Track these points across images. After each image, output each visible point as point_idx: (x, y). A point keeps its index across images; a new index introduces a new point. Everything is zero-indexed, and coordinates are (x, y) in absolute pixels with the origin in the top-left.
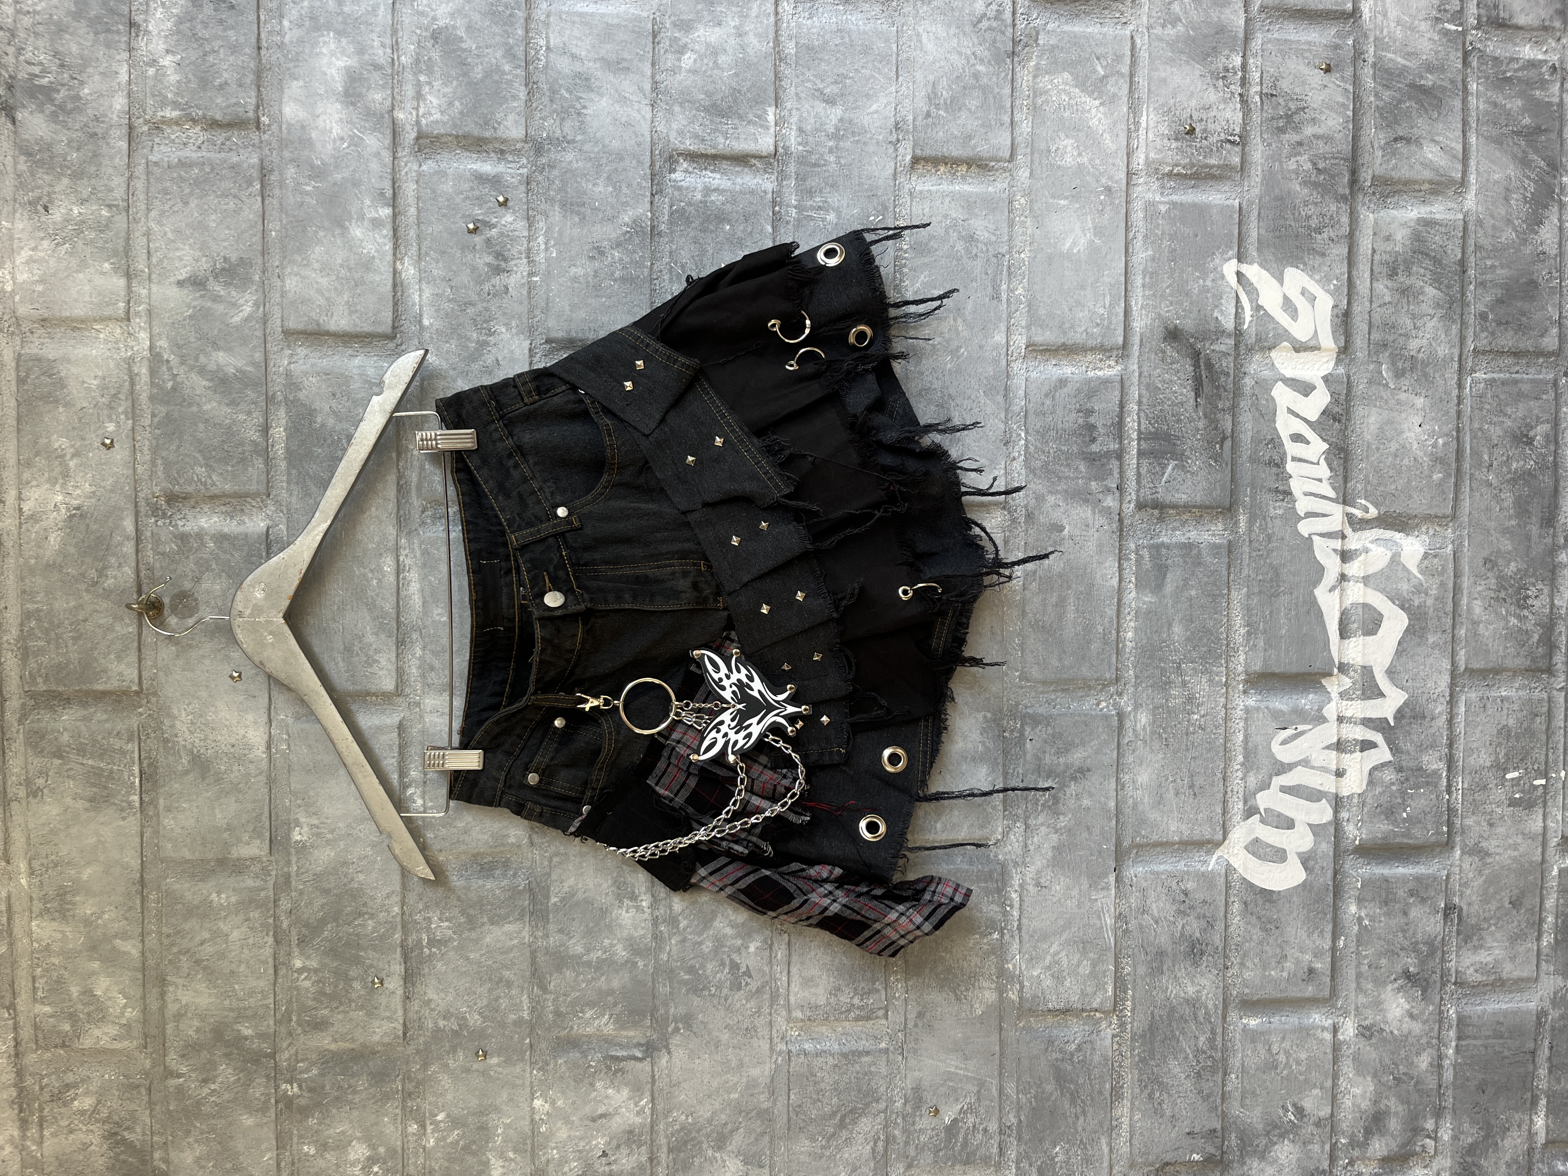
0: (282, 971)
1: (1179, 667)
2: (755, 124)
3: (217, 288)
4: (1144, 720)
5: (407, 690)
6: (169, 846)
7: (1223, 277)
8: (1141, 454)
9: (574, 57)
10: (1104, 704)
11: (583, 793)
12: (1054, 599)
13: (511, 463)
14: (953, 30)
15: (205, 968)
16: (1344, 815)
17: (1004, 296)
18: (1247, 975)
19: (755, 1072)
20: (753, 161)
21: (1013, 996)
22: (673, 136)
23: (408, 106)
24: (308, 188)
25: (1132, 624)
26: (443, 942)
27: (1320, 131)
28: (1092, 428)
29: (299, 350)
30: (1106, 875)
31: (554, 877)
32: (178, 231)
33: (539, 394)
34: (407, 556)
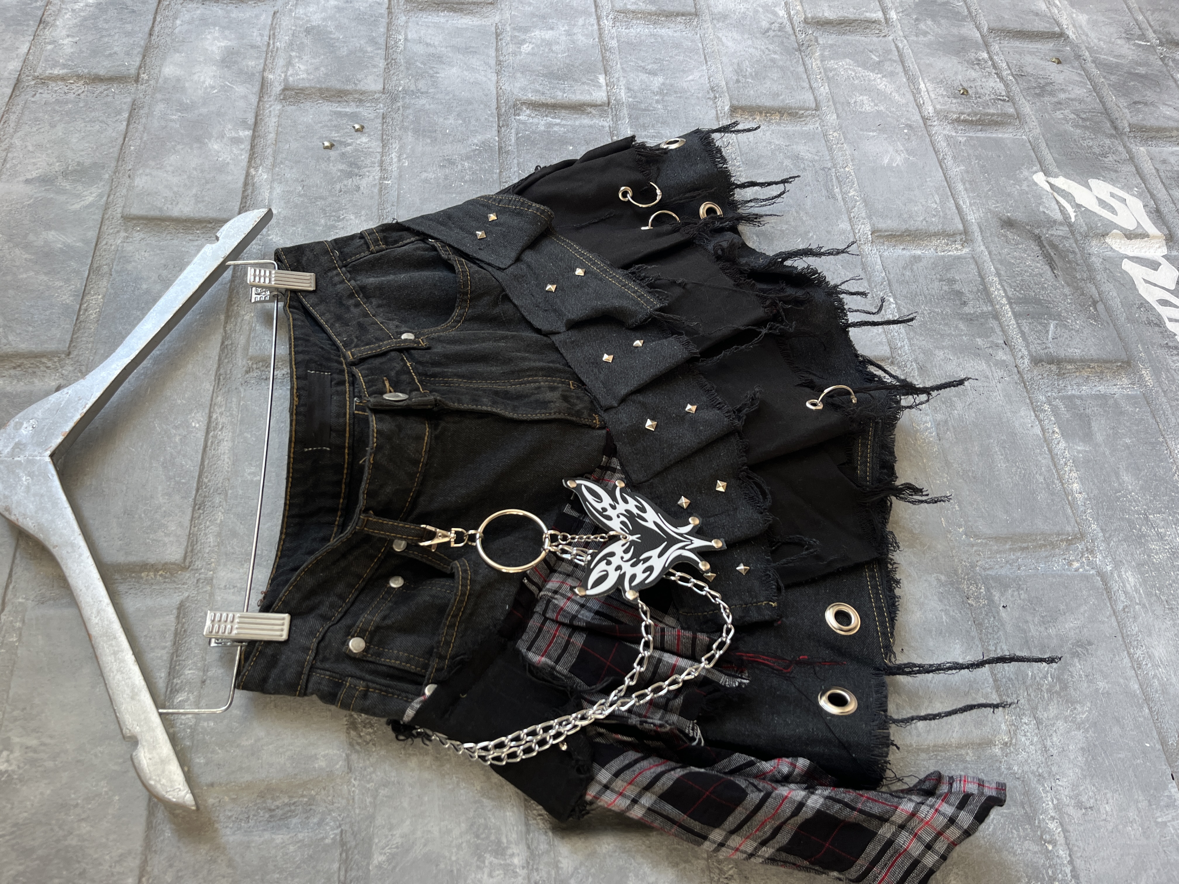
2: (588, 84)
3: (67, 185)
4: (1132, 580)
5: (198, 564)
7: (1036, 184)
8: (1016, 315)
9: (428, 45)
11: (426, 667)
12: (977, 449)
13: (351, 302)
14: (746, 36)
17: (839, 197)
20: (589, 109)
22: (516, 91)
23: (278, 71)
24: (174, 117)
25: (1074, 475)
27: (1072, 96)
29: (136, 234)
30: (1164, 786)
31: (379, 821)
32: (39, 146)
33: (386, 243)
34: (221, 414)
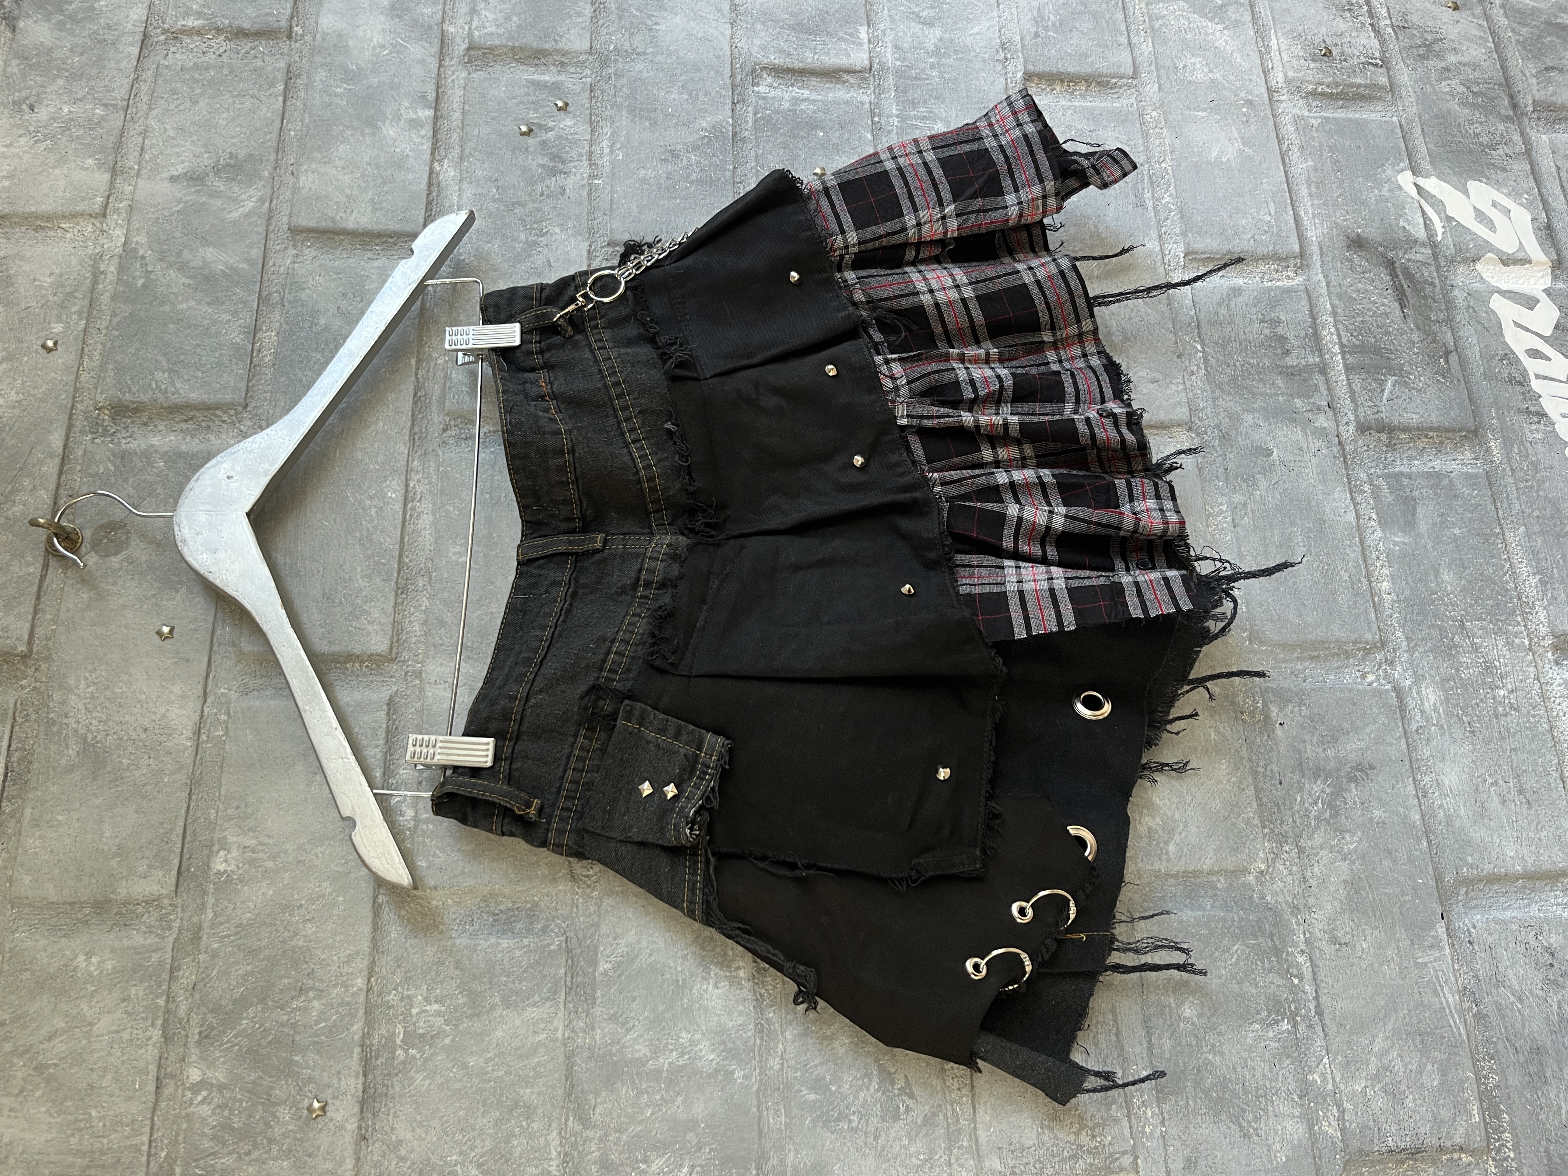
0: (168, 1091)
1: (1462, 626)
2: (846, 40)
3: (219, 185)
4: (1432, 697)
5: (405, 655)
7: (1400, 188)
8: (1348, 369)
10: (1371, 678)
15: (49, 1080)
17: (1150, 205)
20: (846, 77)
21: (1330, 1128)
22: (755, 50)
23: (460, 21)
24: (338, 90)
25: (1386, 572)
26: (429, 1038)
27: (1464, 59)
28: (1283, 339)
29: (307, 251)
30: (1432, 925)
31: (604, 930)
32: (180, 129)
34: (419, 481)
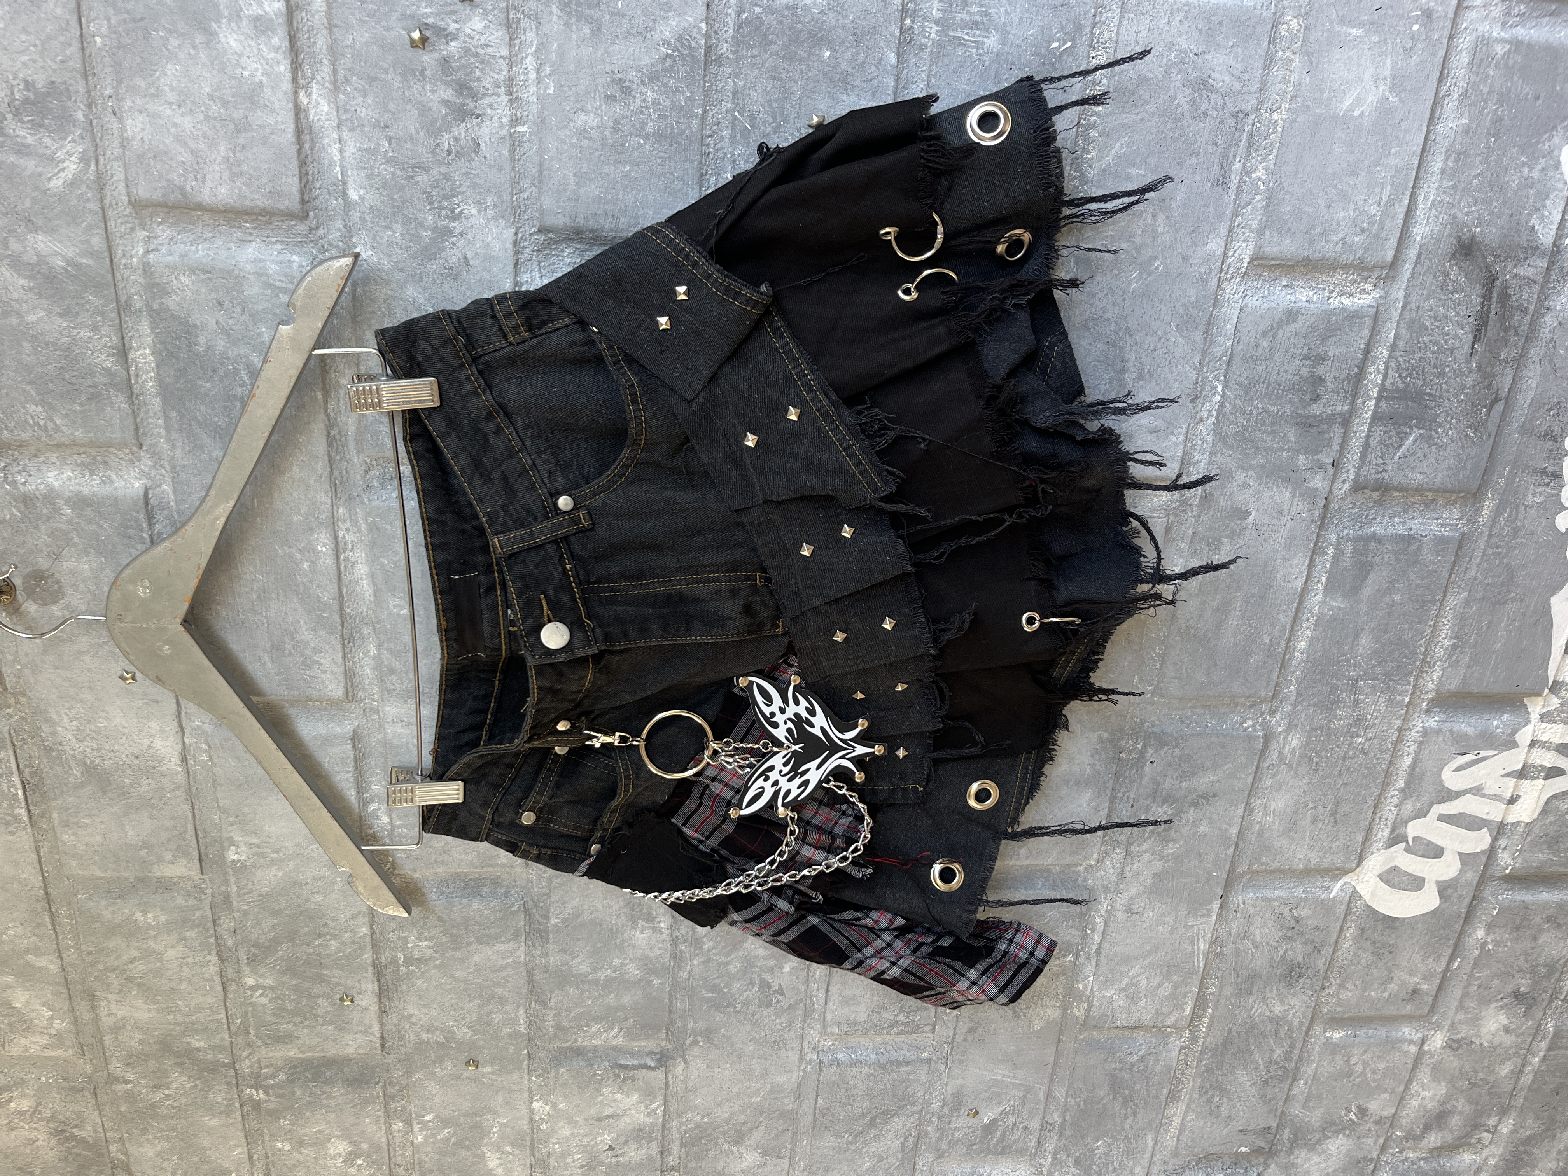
0: (232, 987)
1: (1355, 685)
4: (1295, 742)
5: (361, 695)
6: (74, 863)
7: (1557, 165)
8: (1376, 418)
10: (1250, 723)
11: (592, 831)
12: (1216, 603)
13: (490, 427)
15: (139, 985)
16: (1503, 842)
17: (1234, 181)
18: (1344, 995)
19: (780, 1079)
21: (1079, 1013)
25: (1309, 633)
26: (423, 961)
28: (1319, 381)
29: (159, 230)
30: (1210, 902)
31: (554, 898)
33: (530, 329)
